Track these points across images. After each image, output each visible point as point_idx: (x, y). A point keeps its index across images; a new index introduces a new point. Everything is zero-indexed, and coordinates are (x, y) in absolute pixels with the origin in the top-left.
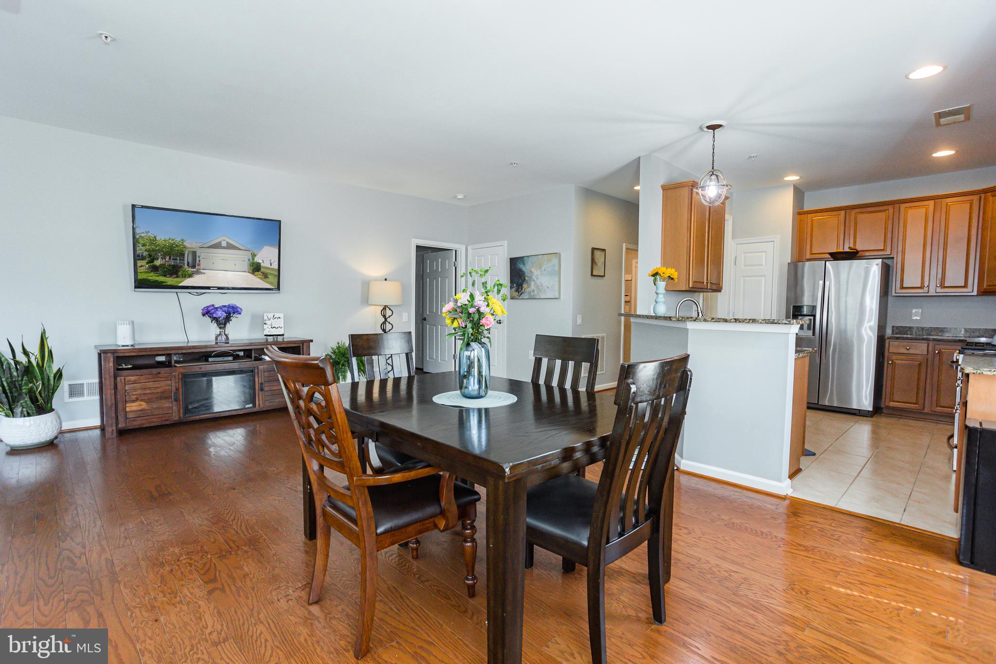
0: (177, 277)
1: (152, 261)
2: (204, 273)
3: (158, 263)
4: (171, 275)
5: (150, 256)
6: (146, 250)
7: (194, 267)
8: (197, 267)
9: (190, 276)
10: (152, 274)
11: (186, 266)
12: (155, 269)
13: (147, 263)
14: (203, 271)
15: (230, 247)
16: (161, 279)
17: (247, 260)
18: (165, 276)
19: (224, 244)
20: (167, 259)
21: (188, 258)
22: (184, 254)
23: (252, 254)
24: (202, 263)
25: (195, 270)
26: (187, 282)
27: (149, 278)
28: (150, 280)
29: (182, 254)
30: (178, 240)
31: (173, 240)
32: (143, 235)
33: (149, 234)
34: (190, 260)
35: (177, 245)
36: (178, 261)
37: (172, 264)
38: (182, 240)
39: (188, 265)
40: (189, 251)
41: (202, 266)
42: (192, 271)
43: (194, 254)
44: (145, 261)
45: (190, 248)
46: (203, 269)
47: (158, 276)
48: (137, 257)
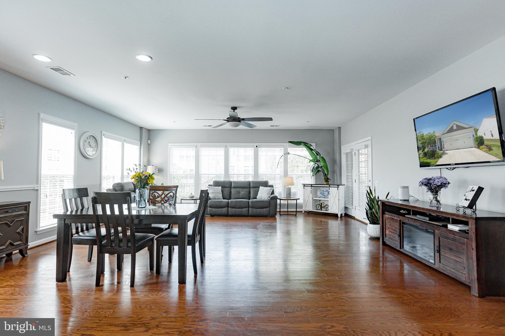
0: (435, 159)
1: (423, 150)
2: (447, 154)
3: (426, 150)
4: (432, 157)
5: (423, 146)
6: (421, 144)
7: (441, 150)
8: (443, 149)
9: (441, 157)
10: (424, 158)
11: (438, 150)
12: (425, 154)
13: (422, 151)
14: (446, 152)
15: (459, 128)
16: (429, 161)
17: (471, 136)
18: (430, 159)
19: (455, 128)
20: (429, 147)
21: (438, 144)
22: (436, 141)
23: (474, 129)
24: (445, 146)
25: (442, 152)
26: (440, 162)
27: (424, 161)
28: (424, 162)
29: (435, 141)
30: (432, 132)
31: (430, 133)
32: (419, 135)
33: (421, 133)
34: (439, 146)
35: (432, 136)
36: (434, 147)
37: (432, 150)
38: (434, 132)
39: (438, 149)
40: (437, 139)
41: (446, 148)
42: (441, 153)
43: (440, 139)
44: (421, 151)
45: (438, 136)
46: (446, 150)
47: (427, 159)
48: (419, 149)
